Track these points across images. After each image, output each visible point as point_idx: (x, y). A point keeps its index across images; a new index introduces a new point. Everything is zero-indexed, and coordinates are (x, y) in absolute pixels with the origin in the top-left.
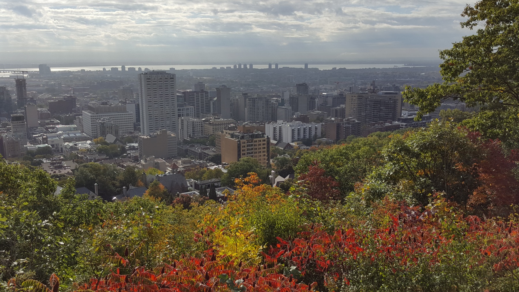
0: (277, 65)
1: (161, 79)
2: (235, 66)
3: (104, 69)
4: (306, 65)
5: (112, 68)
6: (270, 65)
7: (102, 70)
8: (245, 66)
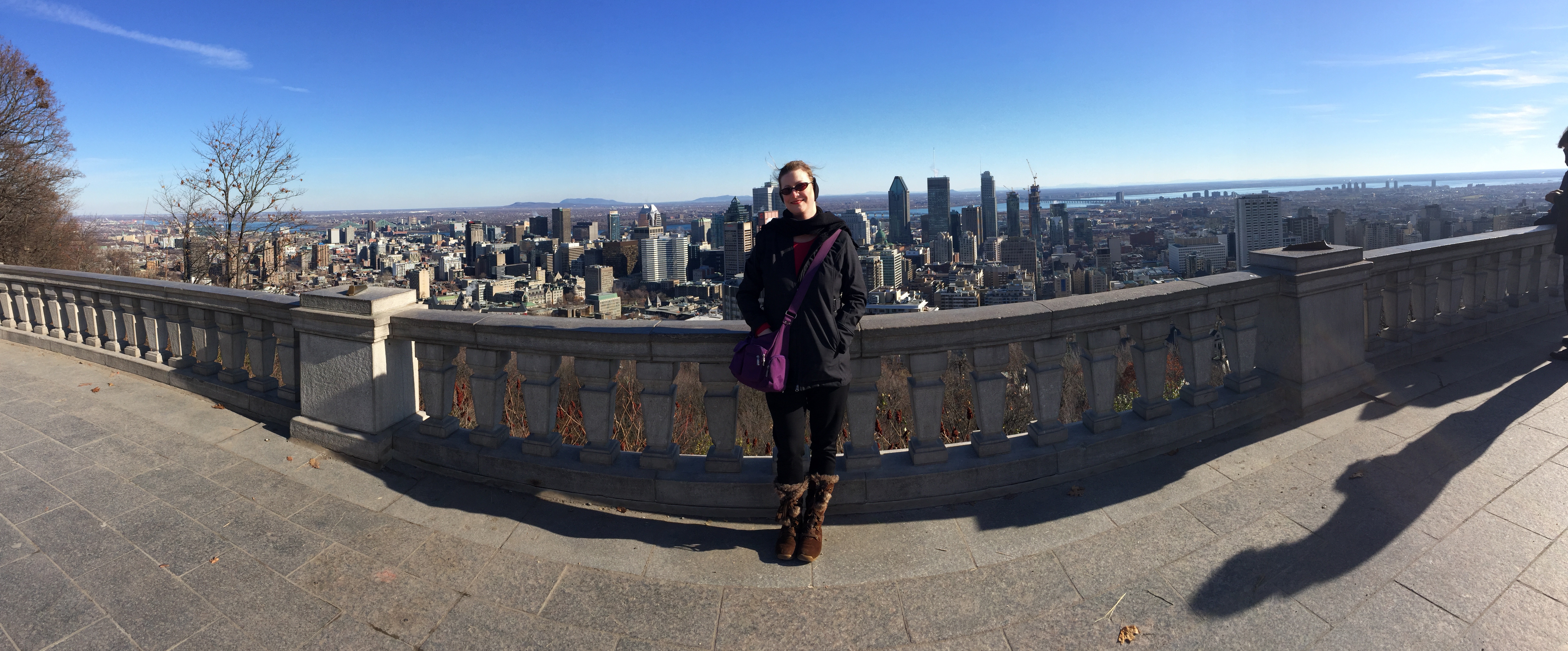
0: (1396, 183)
1: (1262, 203)
2: (1344, 186)
3: (1185, 195)
4: (1434, 182)
5: (1193, 194)
6: (1387, 183)
7: (1182, 197)
8: (1356, 184)
